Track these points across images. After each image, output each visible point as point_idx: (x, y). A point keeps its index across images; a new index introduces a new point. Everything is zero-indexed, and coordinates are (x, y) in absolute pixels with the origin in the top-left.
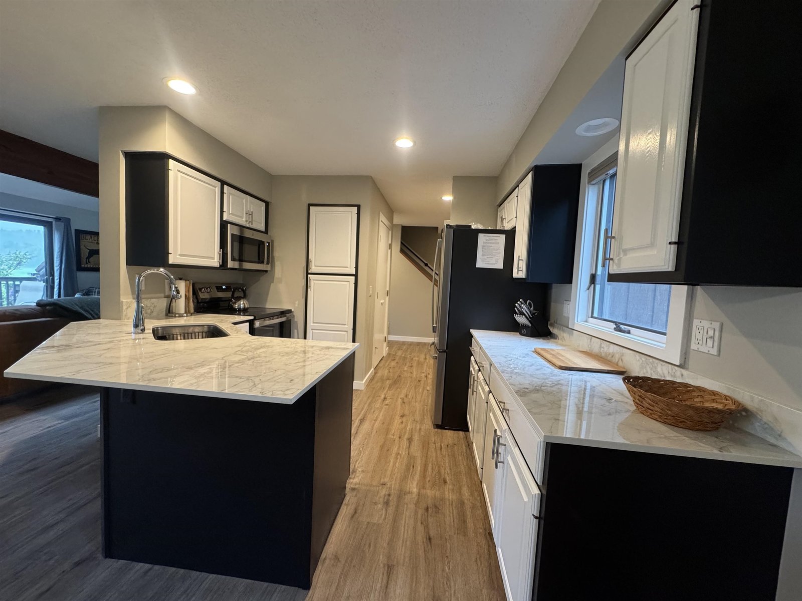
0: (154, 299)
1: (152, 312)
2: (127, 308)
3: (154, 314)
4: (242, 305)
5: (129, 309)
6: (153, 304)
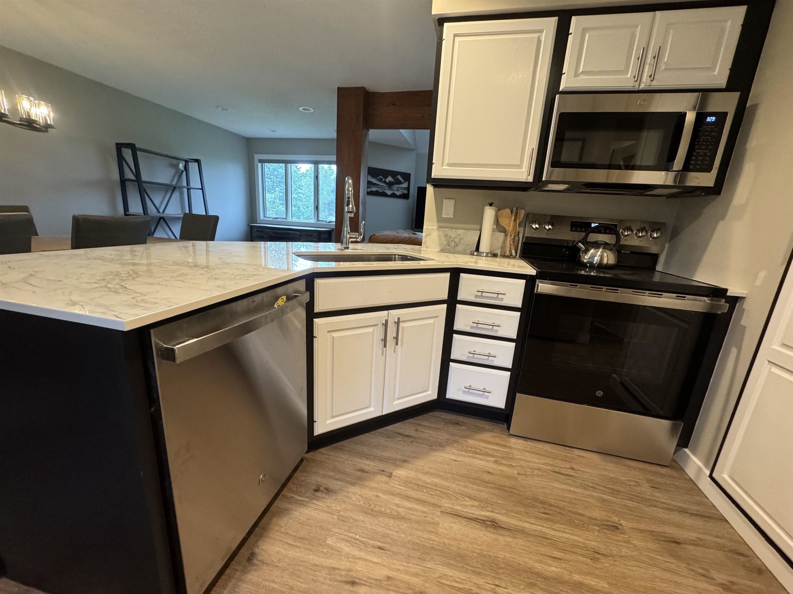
0: (461, 231)
1: (457, 245)
2: (427, 236)
3: (460, 248)
4: (596, 258)
5: (428, 237)
6: (459, 235)
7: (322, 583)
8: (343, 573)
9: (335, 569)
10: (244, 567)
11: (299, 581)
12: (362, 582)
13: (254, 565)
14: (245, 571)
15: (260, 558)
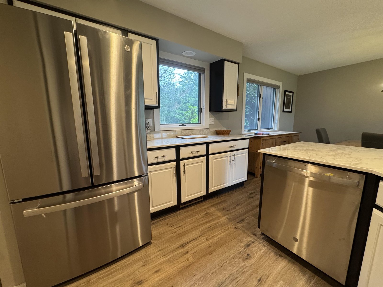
7: (263, 271)
8: (265, 280)
9: (268, 277)
10: (277, 253)
11: (266, 265)
12: (258, 284)
13: (277, 255)
14: (275, 253)
15: (279, 258)
